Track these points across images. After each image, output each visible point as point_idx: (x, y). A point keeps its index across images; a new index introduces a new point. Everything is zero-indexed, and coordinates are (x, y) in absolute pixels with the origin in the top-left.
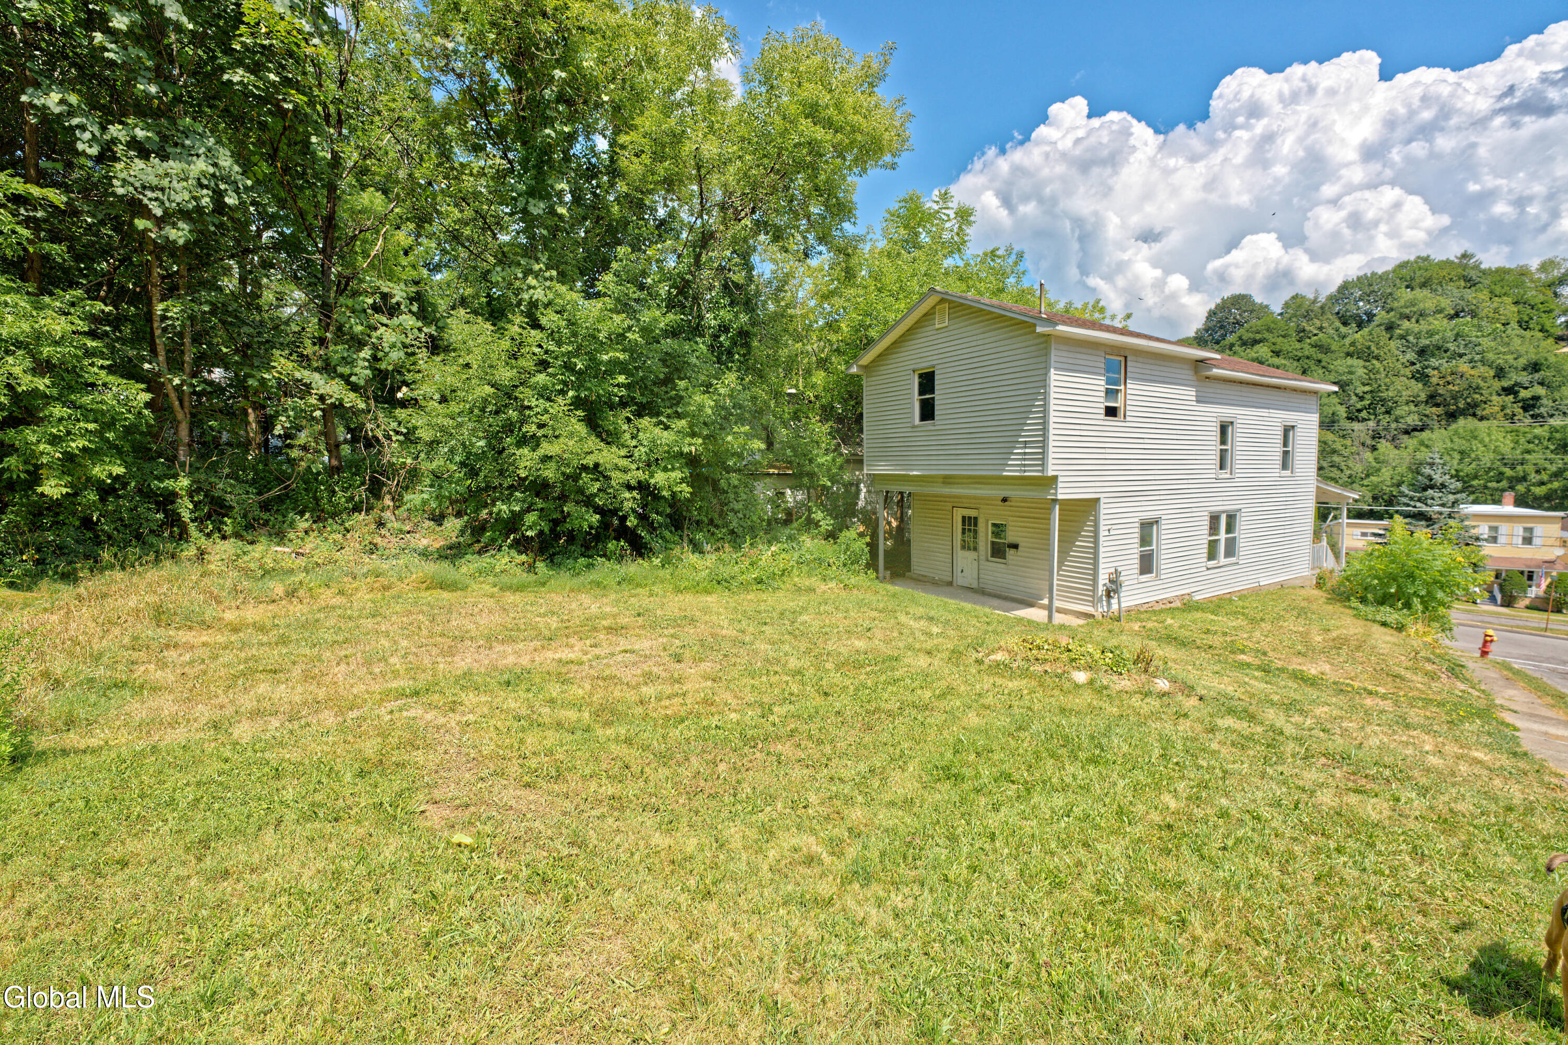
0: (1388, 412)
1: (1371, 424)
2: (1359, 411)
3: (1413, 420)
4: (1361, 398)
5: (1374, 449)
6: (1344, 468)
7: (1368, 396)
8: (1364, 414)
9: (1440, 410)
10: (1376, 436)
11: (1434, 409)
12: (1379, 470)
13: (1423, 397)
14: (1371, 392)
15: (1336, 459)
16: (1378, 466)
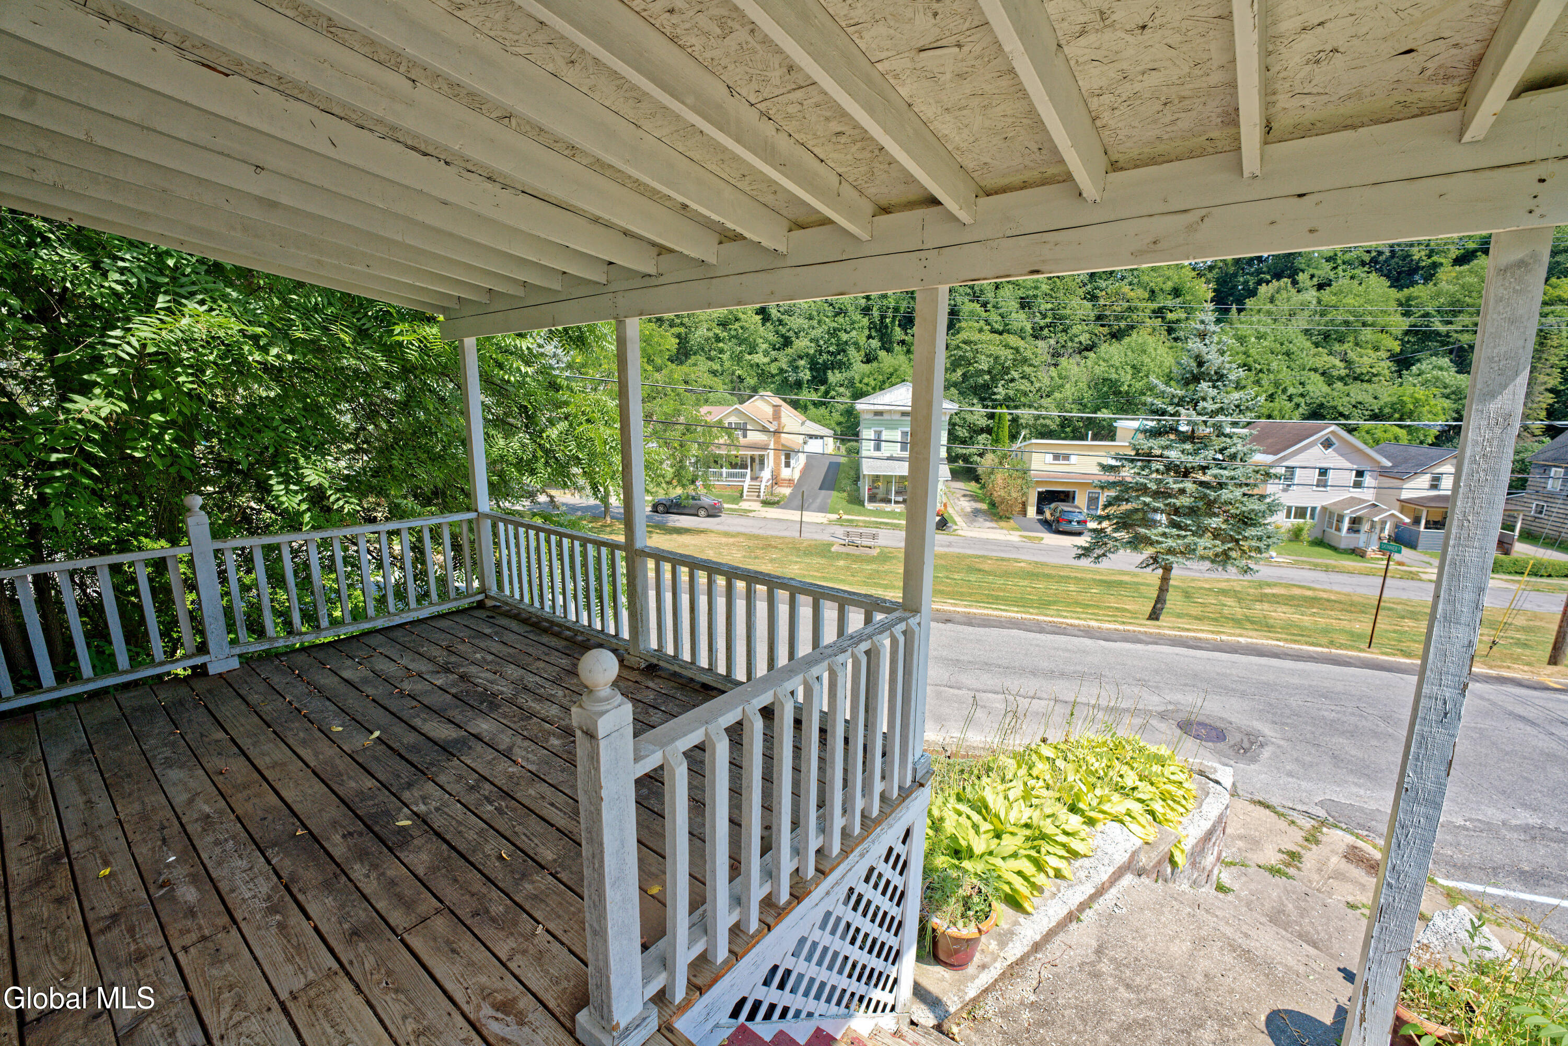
0: (1065, 331)
1: (1052, 342)
2: (1042, 329)
3: (1085, 338)
4: (1044, 316)
5: (1056, 365)
6: (1034, 379)
7: (1050, 314)
8: (1046, 332)
9: (1106, 330)
10: (1056, 354)
11: (1101, 329)
12: (1062, 386)
13: (1092, 316)
14: (1052, 309)
15: (1027, 369)
16: (1060, 382)
